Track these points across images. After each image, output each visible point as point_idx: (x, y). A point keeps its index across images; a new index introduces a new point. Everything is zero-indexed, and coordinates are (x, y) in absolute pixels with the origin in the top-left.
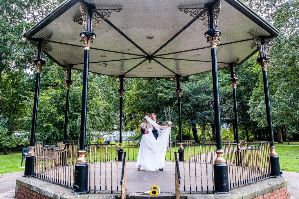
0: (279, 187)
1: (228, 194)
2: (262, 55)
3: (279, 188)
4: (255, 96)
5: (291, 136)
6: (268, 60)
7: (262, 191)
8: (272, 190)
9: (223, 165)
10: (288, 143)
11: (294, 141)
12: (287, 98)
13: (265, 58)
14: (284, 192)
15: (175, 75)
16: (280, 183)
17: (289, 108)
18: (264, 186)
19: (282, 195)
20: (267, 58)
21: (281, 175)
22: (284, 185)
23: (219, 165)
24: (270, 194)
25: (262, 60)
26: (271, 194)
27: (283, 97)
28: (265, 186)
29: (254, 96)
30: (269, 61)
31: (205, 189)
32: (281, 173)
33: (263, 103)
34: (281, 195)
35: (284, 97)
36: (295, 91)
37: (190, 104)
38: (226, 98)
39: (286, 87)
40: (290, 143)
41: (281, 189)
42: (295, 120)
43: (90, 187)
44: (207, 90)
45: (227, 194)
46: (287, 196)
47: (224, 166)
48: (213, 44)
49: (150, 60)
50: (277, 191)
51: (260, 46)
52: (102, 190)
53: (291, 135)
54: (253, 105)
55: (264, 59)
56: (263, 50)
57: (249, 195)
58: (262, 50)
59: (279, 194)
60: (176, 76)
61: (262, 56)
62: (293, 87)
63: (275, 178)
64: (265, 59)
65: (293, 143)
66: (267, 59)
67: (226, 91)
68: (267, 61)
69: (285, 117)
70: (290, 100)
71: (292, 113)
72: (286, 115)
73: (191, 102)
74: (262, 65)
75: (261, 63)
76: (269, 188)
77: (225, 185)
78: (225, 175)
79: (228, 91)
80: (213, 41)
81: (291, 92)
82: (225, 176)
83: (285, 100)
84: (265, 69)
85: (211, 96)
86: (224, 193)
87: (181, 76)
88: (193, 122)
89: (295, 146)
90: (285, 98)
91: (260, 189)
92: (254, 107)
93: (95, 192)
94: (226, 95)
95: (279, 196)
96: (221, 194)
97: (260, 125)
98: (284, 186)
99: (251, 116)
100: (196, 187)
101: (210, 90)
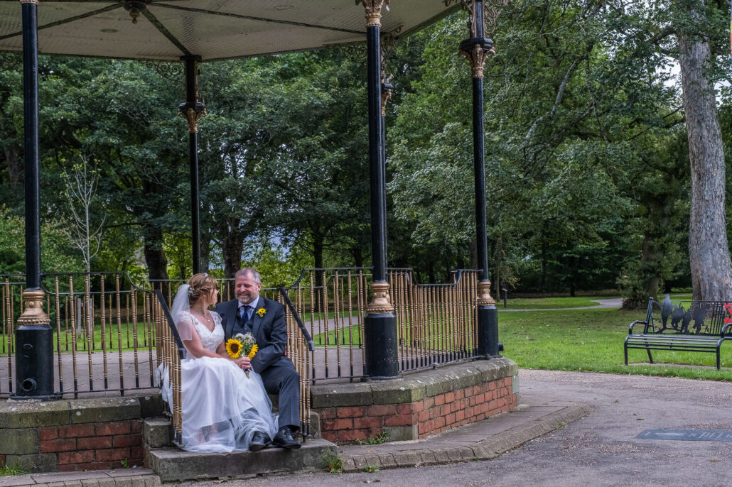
0: (495, 377)
1: (396, 380)
2: (475, 31)
3: (496, 380)
4: (407, 128)
5: (515, 280)
6: (490, 48)
7: (462, 379)
8: (481, 380)
9: (388, 316)
10: (505, 303)
11: (521, 297)
12: (515, 141)
13: (482, 43)
14: (504, 391)
15: (183, 54)
16: (498, 368)
17: (521, 176)
18: (465, 371)
19: (501, 397)
20: (487, 43)
21: (501, 353)
22: (506, 373)
23: (379, 317)
24: (477, 389)
25: (474, 47)
26: (479, 389)
27: (504, 136)
28: (469, 371)
29: (401, 126)
30: (491, 50)
31: (346, 373)
32: (501, 348)
33: (438, 157)
34: (499, 396)
35: (505, 138)
36: (541, 118)
37: (153, 150)
38: (297, 128)
39: (513, 99)
40: (510, 302)
41: (500, 383)
42: (532, 218)
43: (61, 383)
44: (225, 91)
45: (394, 379)
46: (511, 402)
47: (390, 318)
48: (374, 14)
49: (134, 11)
50: (492, 386)
51: (471, 7)
52: (94, 390)
53: (515, 275)
54: (404, 162)
55: (478, 45)
56: (477, 17)
57: (438, 384)
58: (474, 17)
59: (495, 392)
60: (182, 58)
61: (476, 36)
62: (538, 102)
63: (486, 359)
64: (482, 47)
65: (519, 301)
66: (486, 45)
67: (298, 101)
68: (485, 52)
69: (502, 206)
70: (524, 148)
71: (526, 194)
72: (506, 201)
73: (158, 139)
74: (473, 62)
75: (471, 54)
76: (476, 376)
77: (391, 360)
78: (392, 339)
79: (305, 99)
80: (373, 6)
81: (528, 120)
82: (392, 341)
83: (509, 148)
84: (481, 74)
85: (238, 119)
86: (388, 377)
87: (200, 57)
88: (164, 222)
89: (526, 310)
90: (510, 140)
91: (458, 375)
92: (409, 167)
93: (76, 394)
94: (295, 118)
95: (495, 397)
96: (382, 381)
97: (420, 233)
98: (506, 377)
99: (396, 202)
100: (327, 370)
101: (235, 92)
